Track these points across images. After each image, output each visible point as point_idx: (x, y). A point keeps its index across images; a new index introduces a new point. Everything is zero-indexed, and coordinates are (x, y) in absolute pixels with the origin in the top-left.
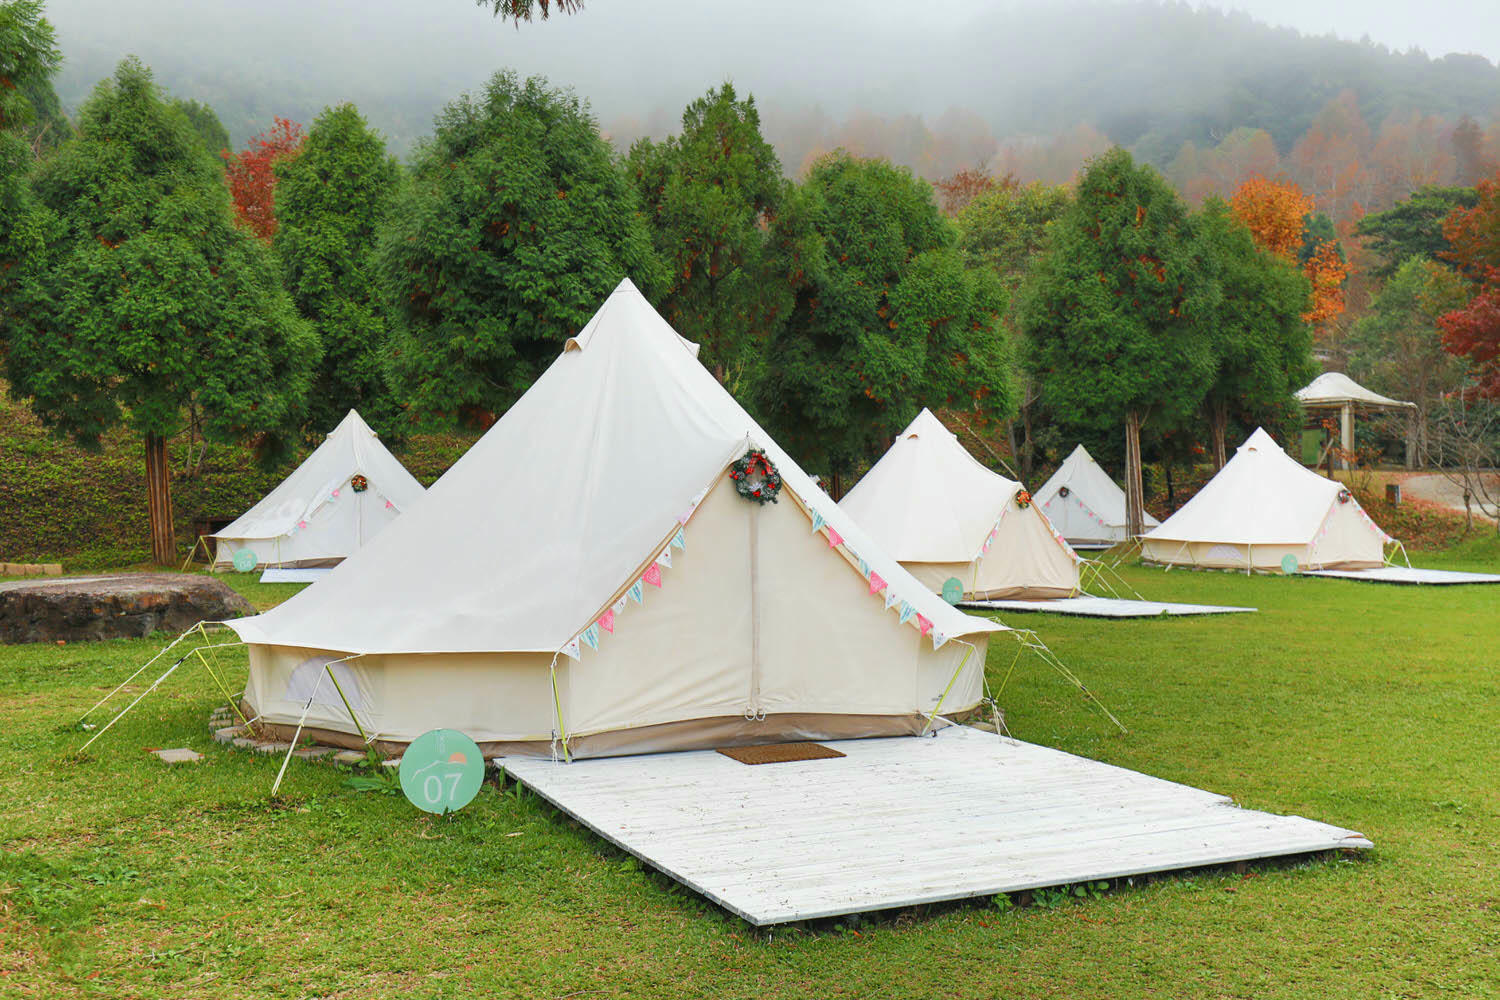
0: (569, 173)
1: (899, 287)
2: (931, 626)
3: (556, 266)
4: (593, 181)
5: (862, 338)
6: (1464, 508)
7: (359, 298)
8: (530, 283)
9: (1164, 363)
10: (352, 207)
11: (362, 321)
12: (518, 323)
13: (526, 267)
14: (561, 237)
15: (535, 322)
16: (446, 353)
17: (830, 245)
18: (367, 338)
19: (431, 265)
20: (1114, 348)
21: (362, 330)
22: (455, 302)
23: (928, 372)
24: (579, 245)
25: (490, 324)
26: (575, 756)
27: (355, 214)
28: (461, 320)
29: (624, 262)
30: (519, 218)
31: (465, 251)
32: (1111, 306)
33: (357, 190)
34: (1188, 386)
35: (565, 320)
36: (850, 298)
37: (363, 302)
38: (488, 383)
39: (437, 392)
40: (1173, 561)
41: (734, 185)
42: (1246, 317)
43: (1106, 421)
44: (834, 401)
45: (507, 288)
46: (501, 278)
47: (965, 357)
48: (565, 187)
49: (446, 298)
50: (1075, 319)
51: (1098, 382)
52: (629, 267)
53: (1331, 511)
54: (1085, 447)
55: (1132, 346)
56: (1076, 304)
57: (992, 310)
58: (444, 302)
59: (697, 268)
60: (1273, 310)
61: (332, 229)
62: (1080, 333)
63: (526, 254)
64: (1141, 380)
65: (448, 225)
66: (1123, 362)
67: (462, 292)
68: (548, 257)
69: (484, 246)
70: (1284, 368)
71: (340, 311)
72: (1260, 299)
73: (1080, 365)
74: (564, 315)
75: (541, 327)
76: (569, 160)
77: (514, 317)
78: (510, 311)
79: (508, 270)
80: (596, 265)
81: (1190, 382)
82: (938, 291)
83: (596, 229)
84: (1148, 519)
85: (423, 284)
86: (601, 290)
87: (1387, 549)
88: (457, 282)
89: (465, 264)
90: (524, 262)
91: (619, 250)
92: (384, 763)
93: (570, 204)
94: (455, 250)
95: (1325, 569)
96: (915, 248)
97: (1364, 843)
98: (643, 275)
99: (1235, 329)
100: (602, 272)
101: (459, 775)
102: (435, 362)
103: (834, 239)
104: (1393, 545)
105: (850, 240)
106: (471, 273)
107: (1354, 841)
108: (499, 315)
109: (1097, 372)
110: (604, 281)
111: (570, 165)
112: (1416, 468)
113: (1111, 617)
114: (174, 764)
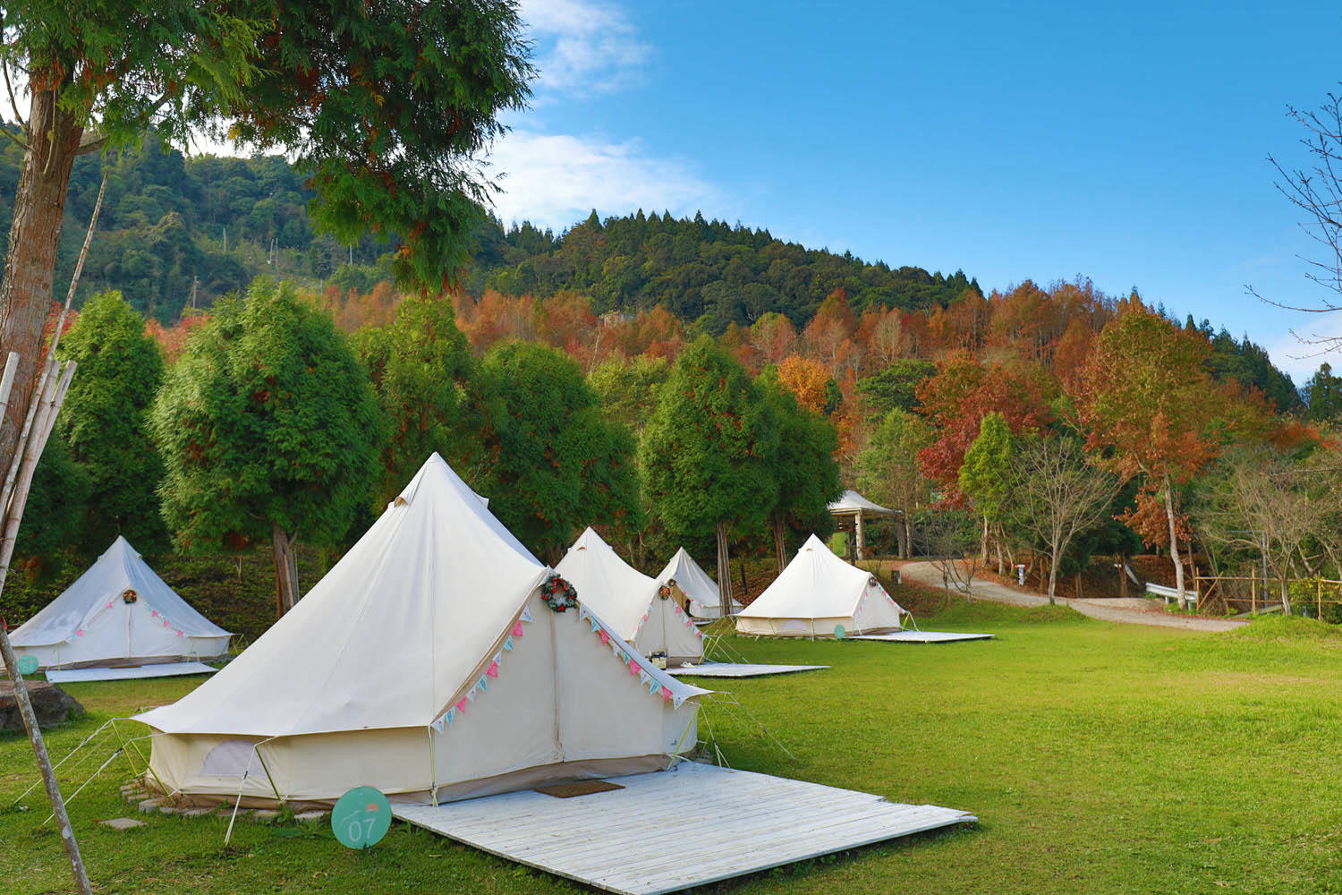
0: (316, 354)
1: (560, 437)
2: (671, 693)
3: (308, 425)
4: (335, 360)
5: (533, 473)
6: (944, 587)
7: (123, 445)
8: (287, 437)
9: (743, 488)
10: (118, 373)
11: (125, 463)
12: (275, 468)
13: (284, 425)
14: (311, 402)
15: (290, 466)
16: (215, 491)
17: (509, 406)
18: (131, 478)
19: (205, 424)
20: (708, 478)
21: (126, 471)
22: (224, 452)
23: (583, 498)
24: (326, 408)
25: (253, 468)
26: (441, 801)
27: (121, 379)
28: (228, 465)
29: (359, 420)
30: (278, 388)
31: (234, 413)
32: (705, 448)
33: (123, 360)
34: (760, 504)
35: (314, 465)
36: (525, 444)
37: (127, 448)
38: (247, 514)
39: (206, 523)
40: (760, 633)
41: (440, 362)
42: (795, 453)
43: (703, 531)
44: (513, 521)
45: (267, 441)
46: (263, 433)
47: (608, 486)
48: (314, 365)
49: (217, 449)
50: (680, 457)
51: (698, 502)
52: (362, 424)
53: (865, 593)
54: (684, 548)
55: (720, 476)
56: (680, 446)
57: (626, 452)
58: (215, 452)
59: (410, 423)
60: (813, 450)
61: (101, 390)
62: (684, 467)
63: (283, 415)
64: (727, 500)
65: (222, 394)
66: (715, 487)
67: (231, 445)
68: (301, 417)
69: (250, 409)
70: (823, 490)
71: (107, 456)
72: (804, 441)
73: (684, 490)
74: (314, 461)
75: (294, 471)
76: (316, 345)
77: (272, 463)
78: (269, 458)
79: (269, 427)
80: (339, 423)
81: (761, 502)
82: (589, 439)
83: (338, 396)
84: (735, 603)
85: (198, 438)
86: (342, 442)
87: (902, 616)
88: (226, 436)
89: (234, 423)
90: (282, 422)
91: (355, 411)
92: (296, 817)
93: (317, 377)
94: (227, 412)
95: (864, 634)
96: (570, 408)
97: (973, 818)
98: (373, 430)
99: (790, 463)
100: (343, 428)
101: (373, 820)
102: (206, 499)
103: (511, 401)
104: (906, 615)
105: (523, 403)
106: (238, 430)
107: (968, 817)
108: (260, 461)
109: (695, 495)
110: (345, 435)
111: (317, 348)
112: (905, 558)
113: (736, 678)
114: (125, 830)
